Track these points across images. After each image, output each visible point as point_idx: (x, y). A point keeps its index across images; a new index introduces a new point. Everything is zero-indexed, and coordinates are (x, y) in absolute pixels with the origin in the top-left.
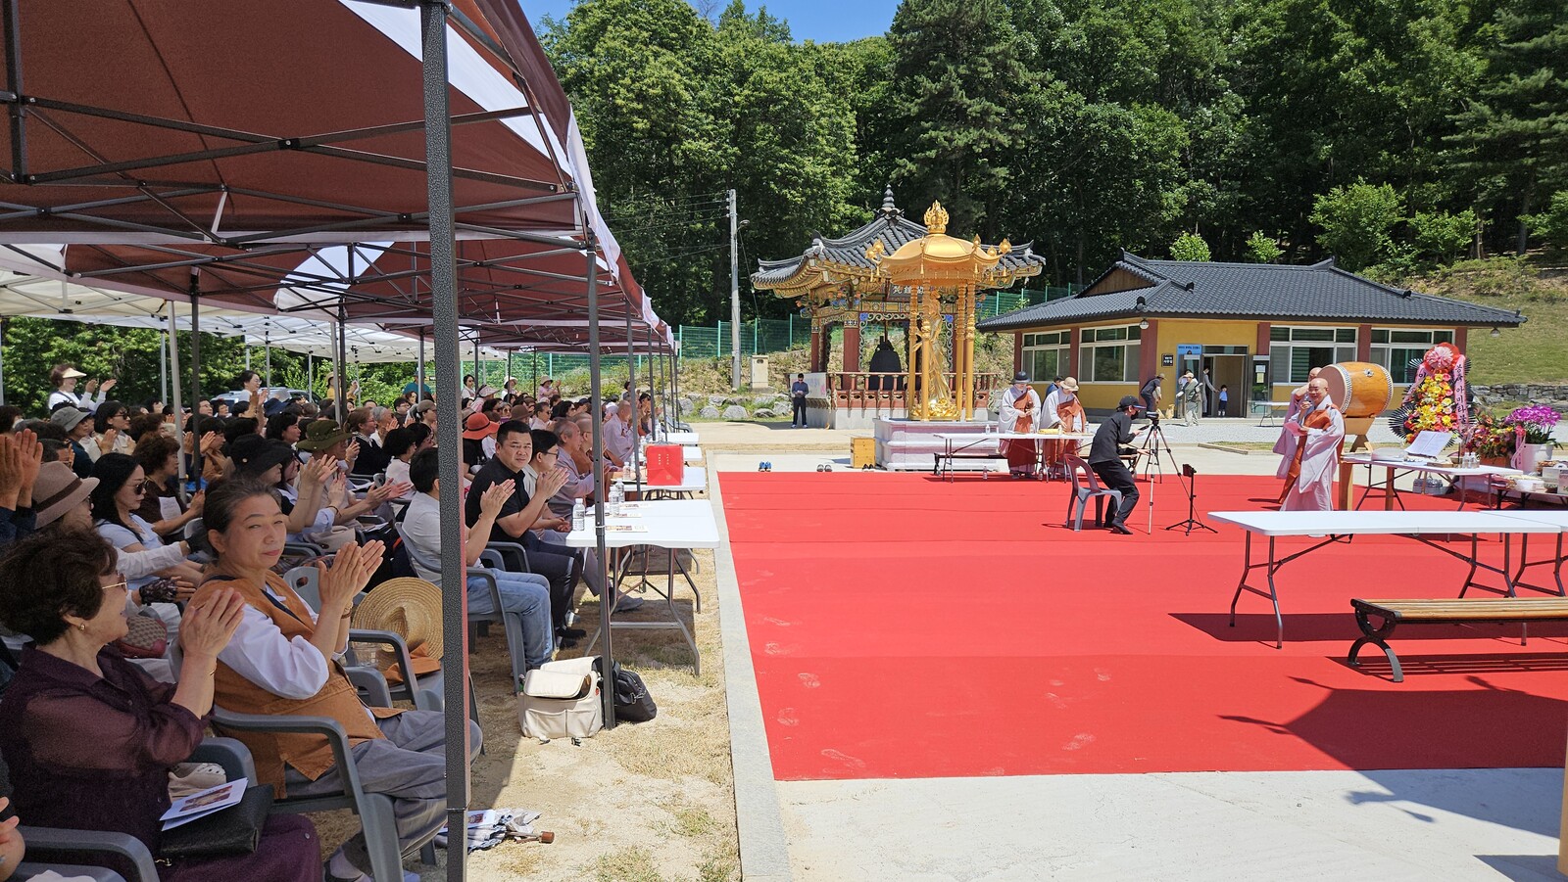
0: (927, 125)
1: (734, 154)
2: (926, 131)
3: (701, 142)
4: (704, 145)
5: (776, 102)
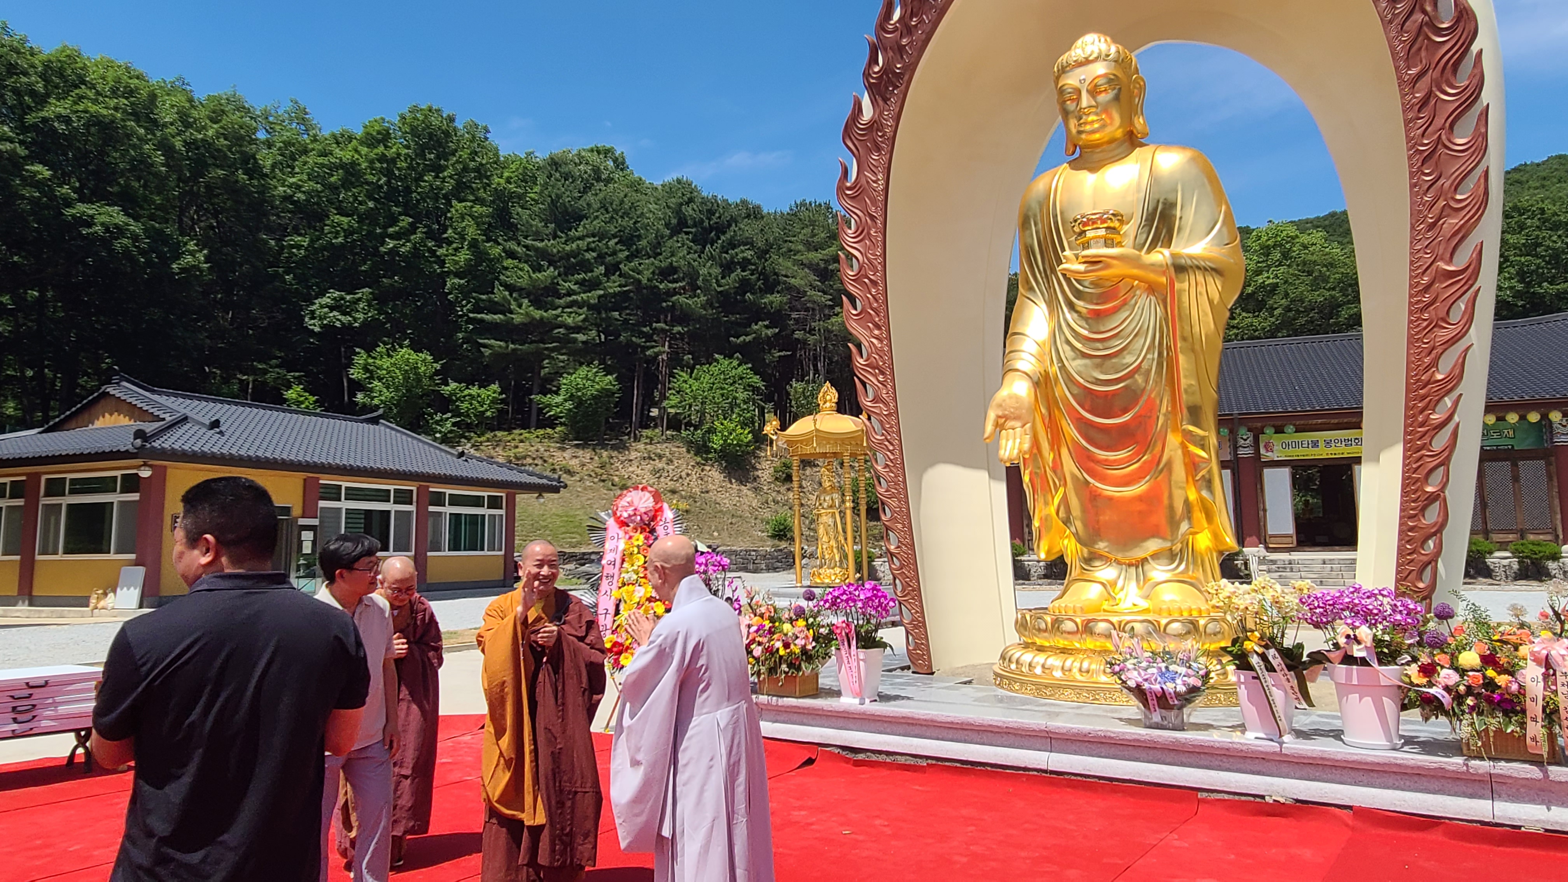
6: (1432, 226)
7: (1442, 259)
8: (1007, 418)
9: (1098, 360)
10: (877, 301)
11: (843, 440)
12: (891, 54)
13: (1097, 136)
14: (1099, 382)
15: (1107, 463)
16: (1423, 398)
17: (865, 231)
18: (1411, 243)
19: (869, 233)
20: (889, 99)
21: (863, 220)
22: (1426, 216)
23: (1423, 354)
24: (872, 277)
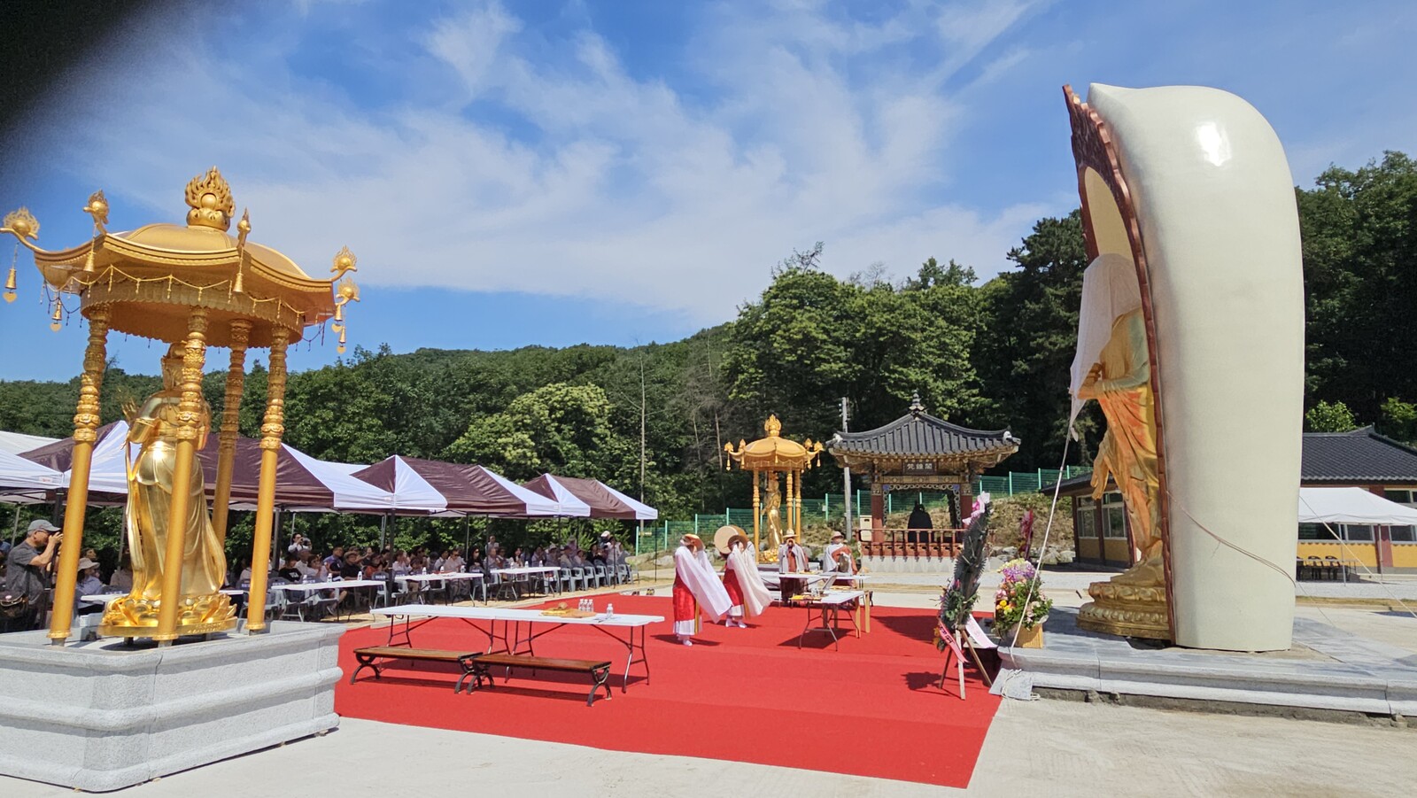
0: (1036, 335)
1: (860, 370)
2: (1034, 339)
3: (833, 365)
4: (835, 367)
5: (883, 335)
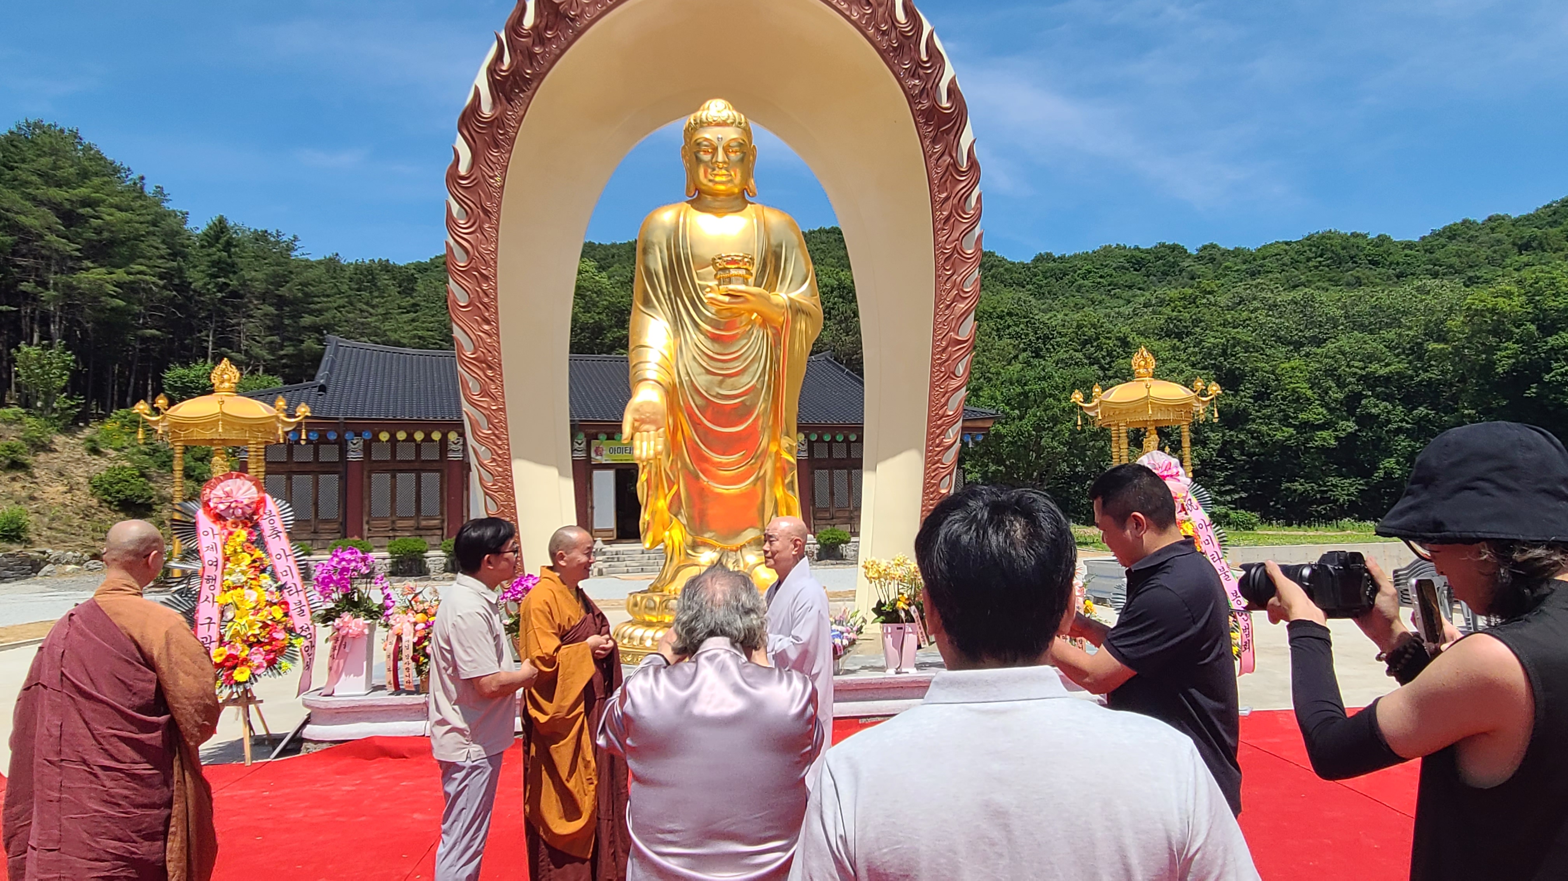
6: (948, 306)
7: (953, 331)
8: (643, 422)
9: (721, 378)
10: (487, 296)
11: (251, 426)
12: (520, 58)
13: (722, 187)
14: (719, 396)
15: (720, 466)
16: (939, 427)
17: (477, 224)
18: (935, 317)
19: (481, 227)
20: (513, 100)
21: (476, 213)
22: (945, 299)
23: (940, 396)
24: (483, 271)
